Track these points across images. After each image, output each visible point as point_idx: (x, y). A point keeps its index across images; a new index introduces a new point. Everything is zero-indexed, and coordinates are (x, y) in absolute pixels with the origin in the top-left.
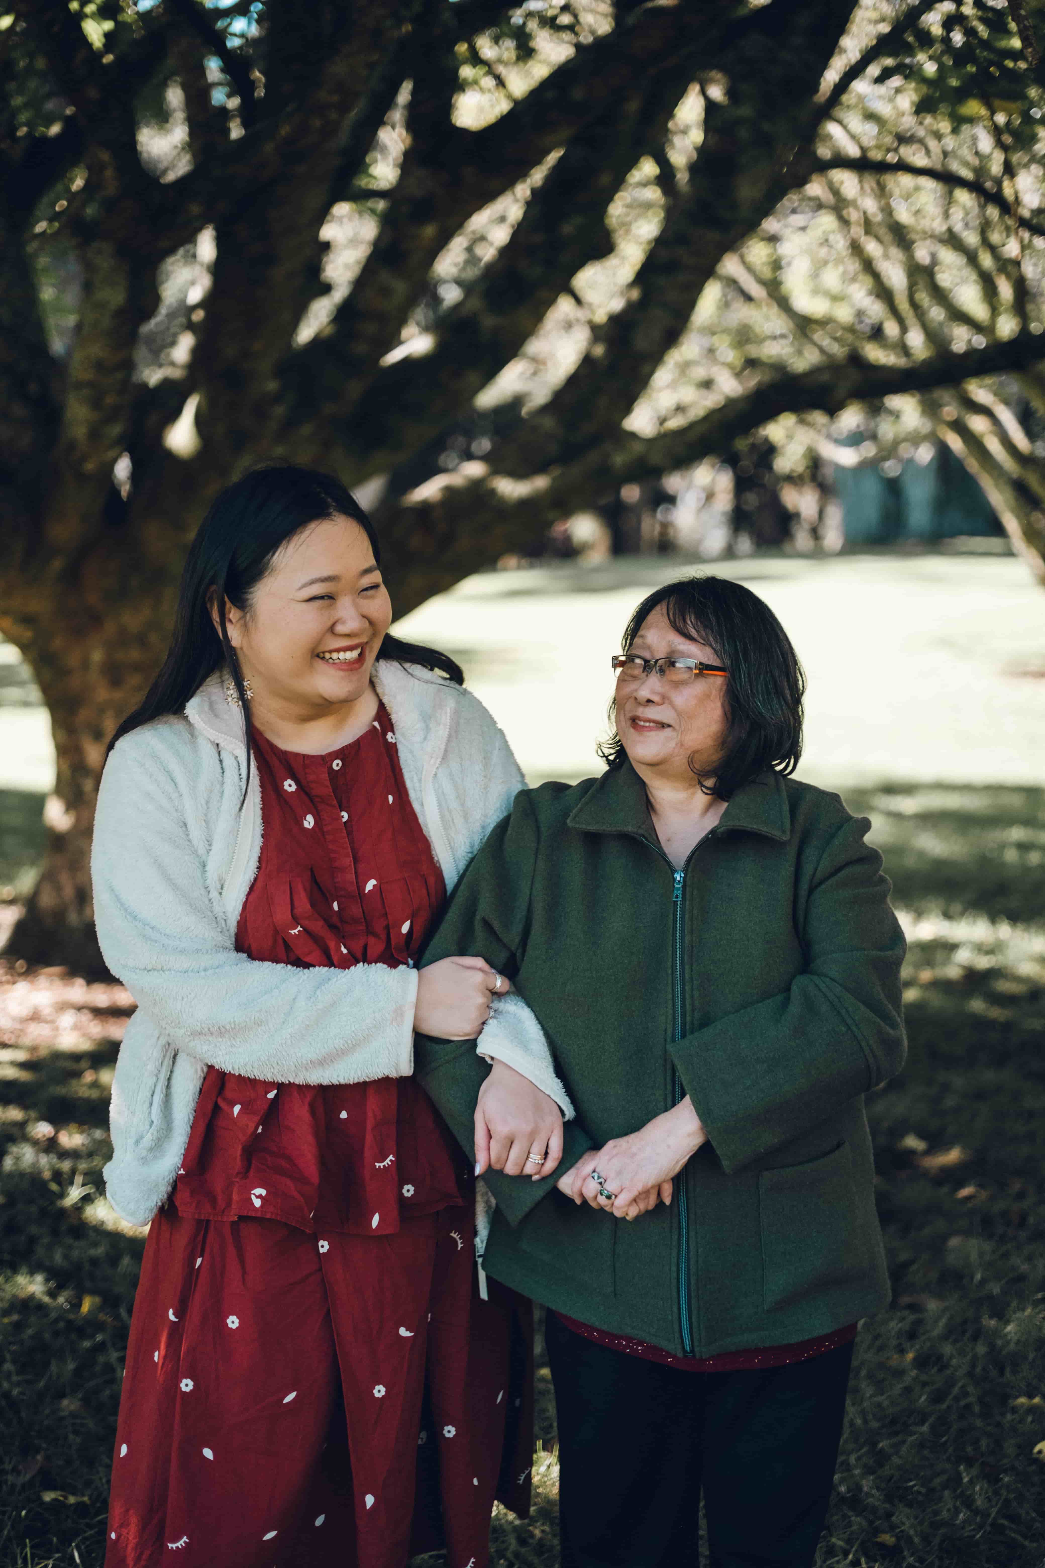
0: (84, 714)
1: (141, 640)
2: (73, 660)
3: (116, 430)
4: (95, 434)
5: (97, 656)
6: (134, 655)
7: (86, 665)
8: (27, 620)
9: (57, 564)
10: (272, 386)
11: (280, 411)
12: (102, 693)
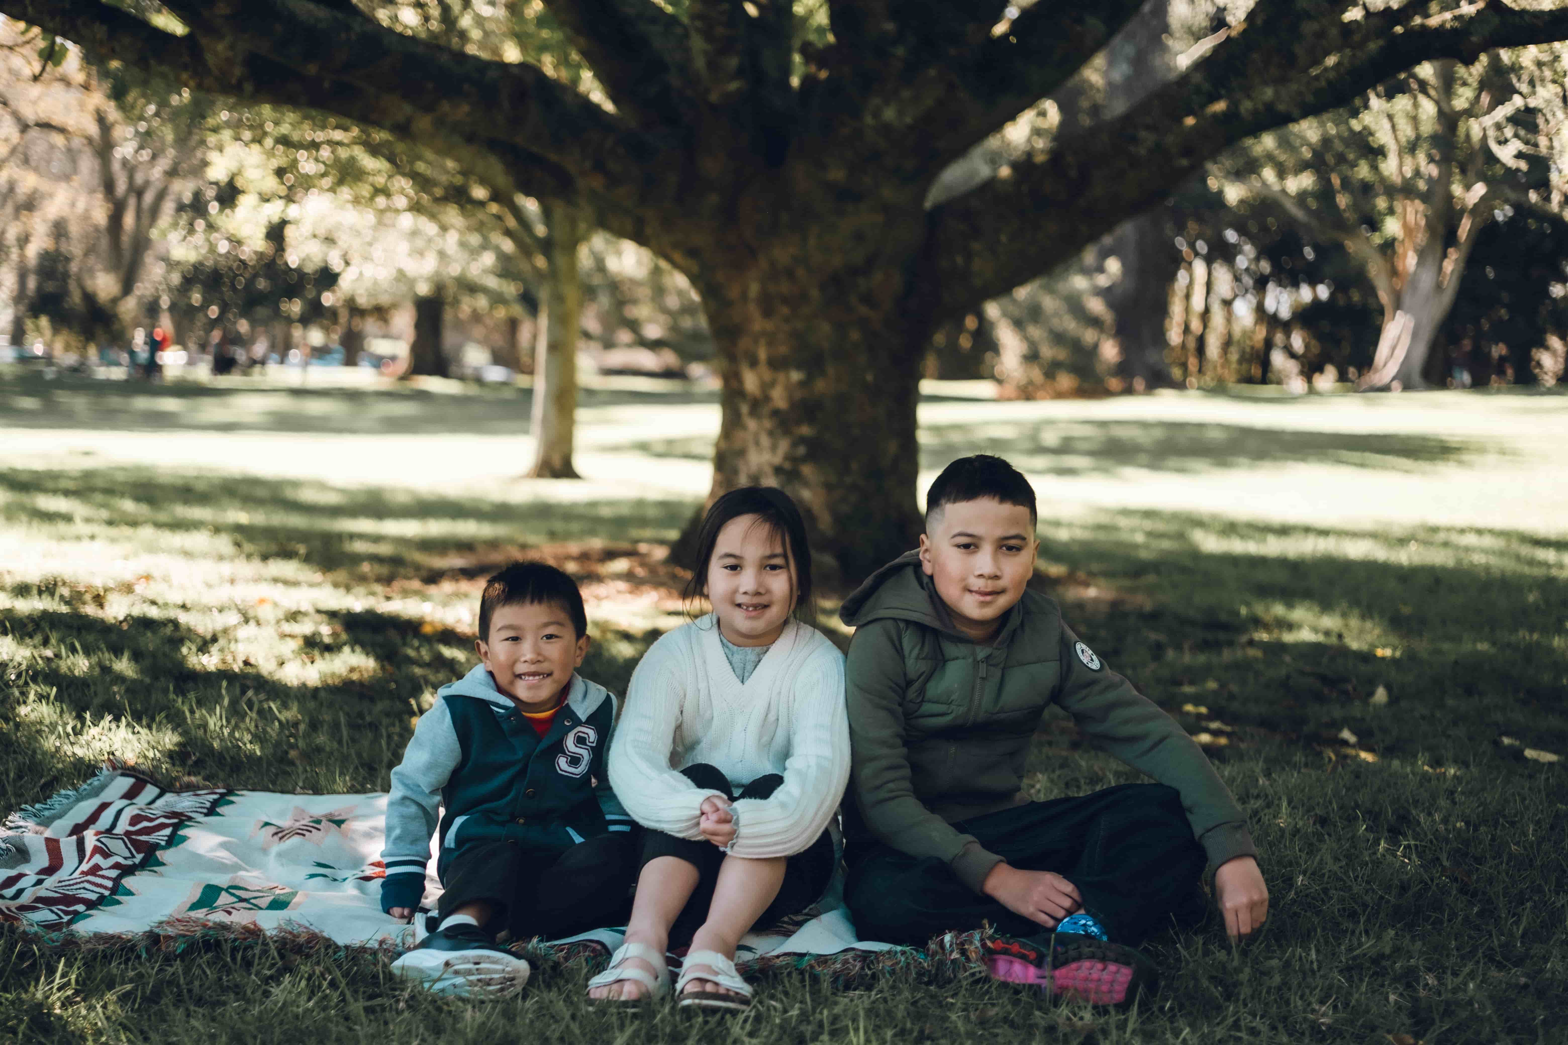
0: (744, 343)
1: (790, 274)
2: (733, 292)
3: (733, 62)
4: (712, 65)
5: (754, 289)
6: (785, 287)
7: (744, 296)
8: (692, 253)
9: (713, 199)
10: (889, 27)
11: (900, 51)
12: (758, 324)
